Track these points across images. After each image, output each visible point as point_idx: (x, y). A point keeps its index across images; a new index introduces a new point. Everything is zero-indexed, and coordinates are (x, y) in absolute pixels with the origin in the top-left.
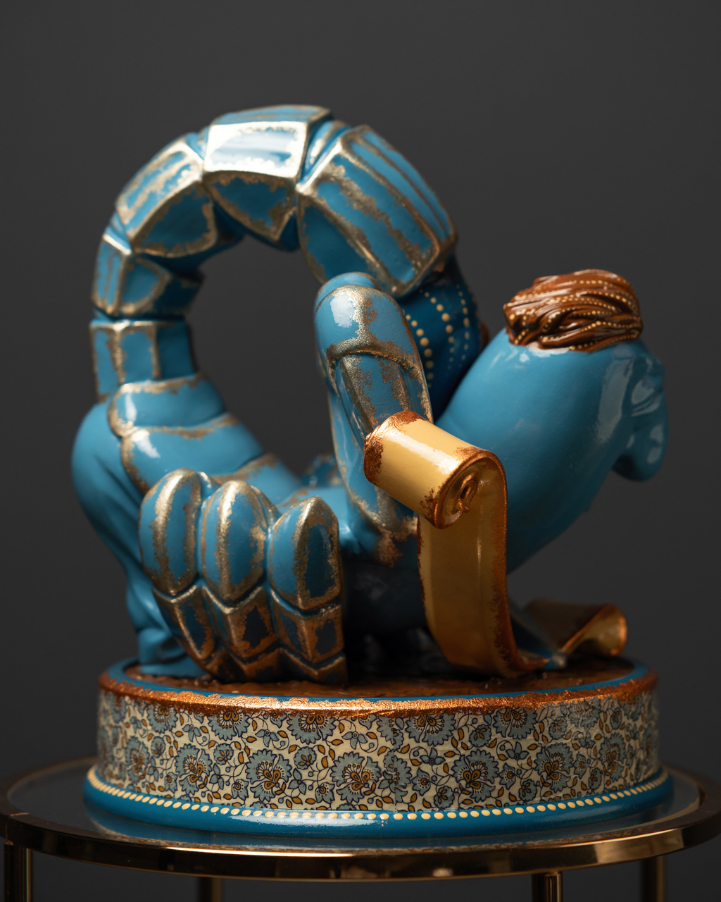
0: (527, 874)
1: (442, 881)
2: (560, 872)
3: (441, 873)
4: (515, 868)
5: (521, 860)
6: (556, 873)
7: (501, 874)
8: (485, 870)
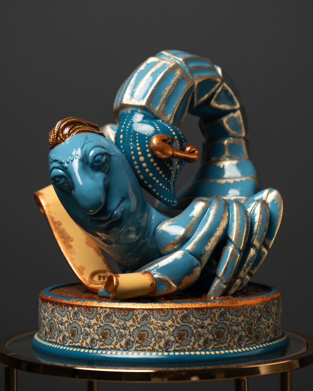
0: (233, 379)
1: (195, 382)
2: (247, 378)
3: (194, 379)
4: (226, 376)
5: (229, 373)
6: (245, 378)
7: (220, 379)
8: (213, 377)
